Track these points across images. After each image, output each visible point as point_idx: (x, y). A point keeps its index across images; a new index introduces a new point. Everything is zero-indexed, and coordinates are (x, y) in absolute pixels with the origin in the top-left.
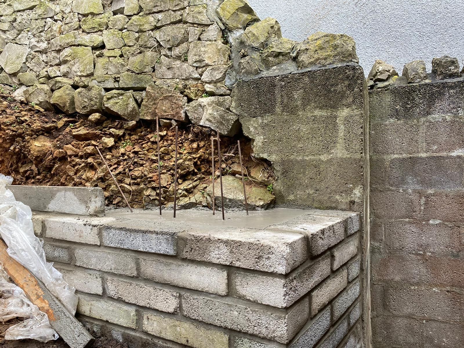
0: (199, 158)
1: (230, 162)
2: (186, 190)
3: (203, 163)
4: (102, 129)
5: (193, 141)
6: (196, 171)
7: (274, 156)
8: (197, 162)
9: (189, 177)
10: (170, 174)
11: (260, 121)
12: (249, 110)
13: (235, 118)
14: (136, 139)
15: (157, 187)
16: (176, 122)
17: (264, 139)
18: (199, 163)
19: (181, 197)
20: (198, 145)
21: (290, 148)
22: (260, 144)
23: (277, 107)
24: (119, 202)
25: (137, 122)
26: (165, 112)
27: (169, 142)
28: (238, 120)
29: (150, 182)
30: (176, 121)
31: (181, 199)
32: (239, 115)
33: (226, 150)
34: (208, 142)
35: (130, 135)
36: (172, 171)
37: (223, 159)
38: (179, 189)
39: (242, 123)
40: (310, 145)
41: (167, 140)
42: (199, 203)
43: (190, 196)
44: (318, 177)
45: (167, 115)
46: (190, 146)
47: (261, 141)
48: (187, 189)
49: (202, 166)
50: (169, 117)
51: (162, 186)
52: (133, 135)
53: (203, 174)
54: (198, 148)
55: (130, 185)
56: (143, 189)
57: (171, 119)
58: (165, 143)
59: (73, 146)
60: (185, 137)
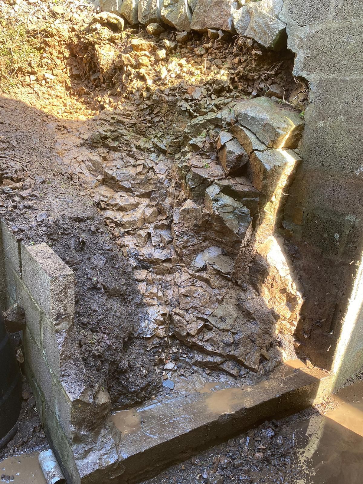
0: (238, 74)
1: (270, 81)
2: (216, 106)
3: (241, 80)
4: (159, 41)
5: (236, 55)
6: (231, 87)
7: (314, 75)
8: (234, 78)
9: (223, 94)
10: (205, 88)
11: (308, 31)
12: (299, 17)
13: (281, 27)
14: (186, 53)
15: (189, 99)
16: (223, 33)
17: (308, 53)
18: (236, 79)
19: (209, 111)
20: (240, 60)
21: (332, 65)
22: (302, 60)
23: (329, 12)
24: (158, 112)
25: (188, 32)
26: (214, 20)
27: (214, 55)
28: (285, 29)
29: (184, 93)
30: (223, 31)
31: (209, 113)
32: (286, 24)
33: (268, 67)
34: (250, 57)
35: (181, 48)
36: (207, 86)
37: (263, 78)
38: (210, 104)
39: (288, 33)
40: (356, 62)
41: (211, 54)
42: (224, 119)
43: (219, 112)
44: (355, 101)
45: (215, 24)
46: (233, 61)
47: (304, 55)
48: (216, 104)
49: (239, 84)
50: (217, 26)
51: (194, 98)
52: (183, 48)
53: (239, 92)
54: (240, 63)
55: (168, 95)
56: (177, 101)
57: (217, 29)
58: (210, 56)
59: (131, 56)
60: (229, 51)
